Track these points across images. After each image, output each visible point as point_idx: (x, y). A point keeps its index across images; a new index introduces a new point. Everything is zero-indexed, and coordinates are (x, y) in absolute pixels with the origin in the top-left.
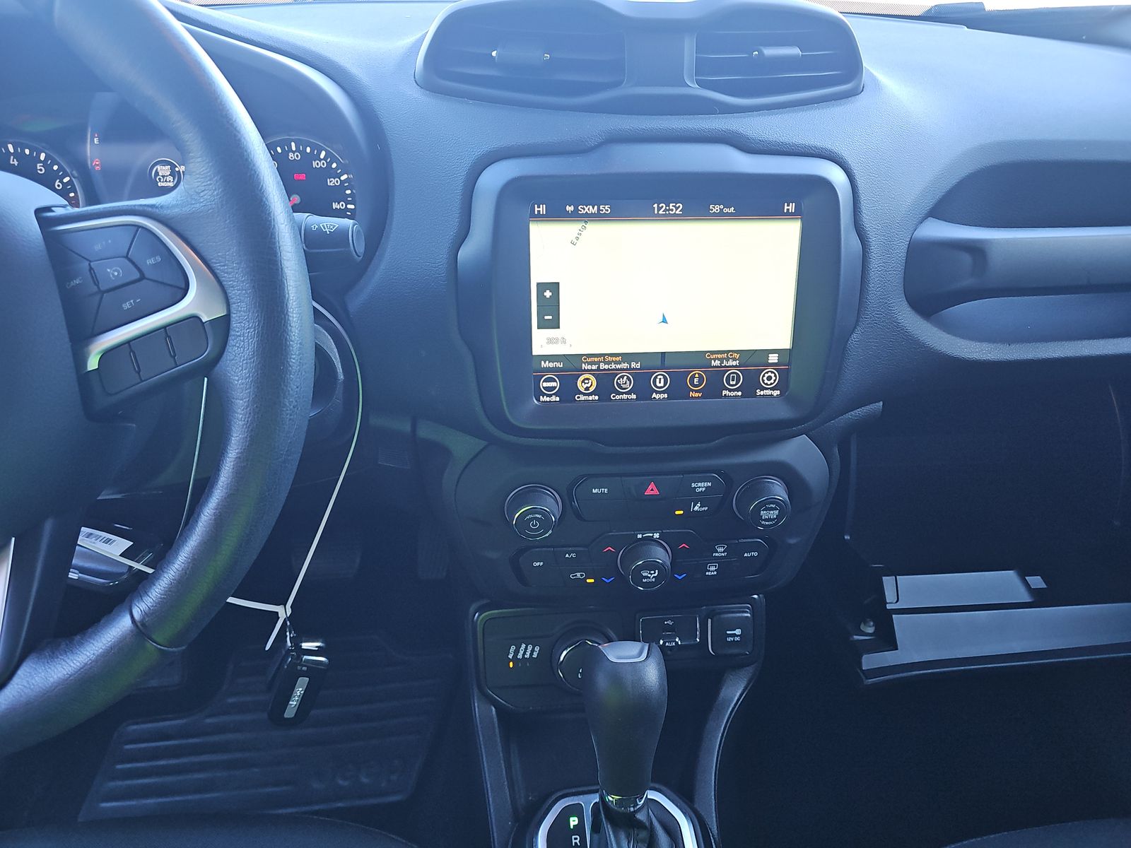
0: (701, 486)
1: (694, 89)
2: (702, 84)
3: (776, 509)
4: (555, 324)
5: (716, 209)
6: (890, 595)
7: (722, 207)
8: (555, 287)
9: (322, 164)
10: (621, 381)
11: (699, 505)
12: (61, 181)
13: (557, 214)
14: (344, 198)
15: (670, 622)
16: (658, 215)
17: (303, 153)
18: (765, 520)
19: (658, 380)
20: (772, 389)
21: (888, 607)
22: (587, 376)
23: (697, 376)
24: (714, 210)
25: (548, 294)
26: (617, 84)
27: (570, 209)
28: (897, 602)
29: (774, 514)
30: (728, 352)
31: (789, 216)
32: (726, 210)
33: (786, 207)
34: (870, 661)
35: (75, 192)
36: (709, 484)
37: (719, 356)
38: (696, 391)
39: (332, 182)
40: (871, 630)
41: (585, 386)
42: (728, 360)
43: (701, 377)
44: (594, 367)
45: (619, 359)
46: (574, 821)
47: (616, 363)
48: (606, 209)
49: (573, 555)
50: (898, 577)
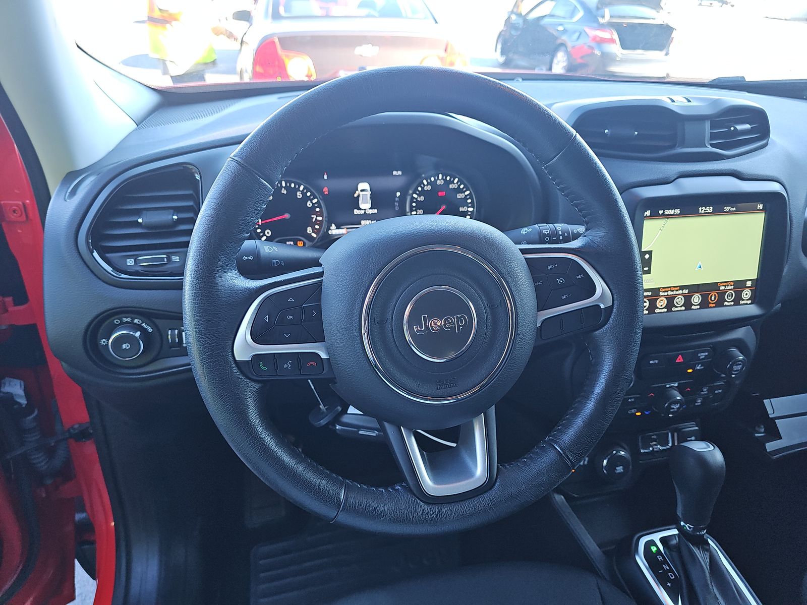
0: (702, 355)
1: (710, 149)
2: (712, 145)
3: (740, 364)
4: (649, 272)
5: (727, 209)
6: (770, 411)
7: (730, 207)
8: (650, 253)
9: (456, 186)
10: (678, 301)
11: (700, 366)
12: (311, 202)
13: (655, 215)
14: (467, 205)
15: (655, 437)
16: (701, 213)
17: (445, 180)
18: (735, 371)
19: (695, 299)
20: (747, 300)
21: (770, 416)
22: (662, 298)
23: (713, 295)
24: (726, 210)
25: (647, 256)
26: (673, 147)
27: (661, 212)
28: (774, 413)
29: (739, 367)
30: (728, 282)
31: (760, 211)
32: (732, 209)
33: (758, 207)
34: (770, 446)
35: (320, 208)
36: (707, 354)
37: (724, 284)
38: (713, 303)
39: (460, 196)
40: (763, 430)
41: (661, 304)
42: (728, 286)
43: (715, 296)
44: (666, 294)
45: (678, 288)
46: (654, 549)
47: (677, 290)
48: (678, 211)
49: (633, 400)
50: (772, 399)
